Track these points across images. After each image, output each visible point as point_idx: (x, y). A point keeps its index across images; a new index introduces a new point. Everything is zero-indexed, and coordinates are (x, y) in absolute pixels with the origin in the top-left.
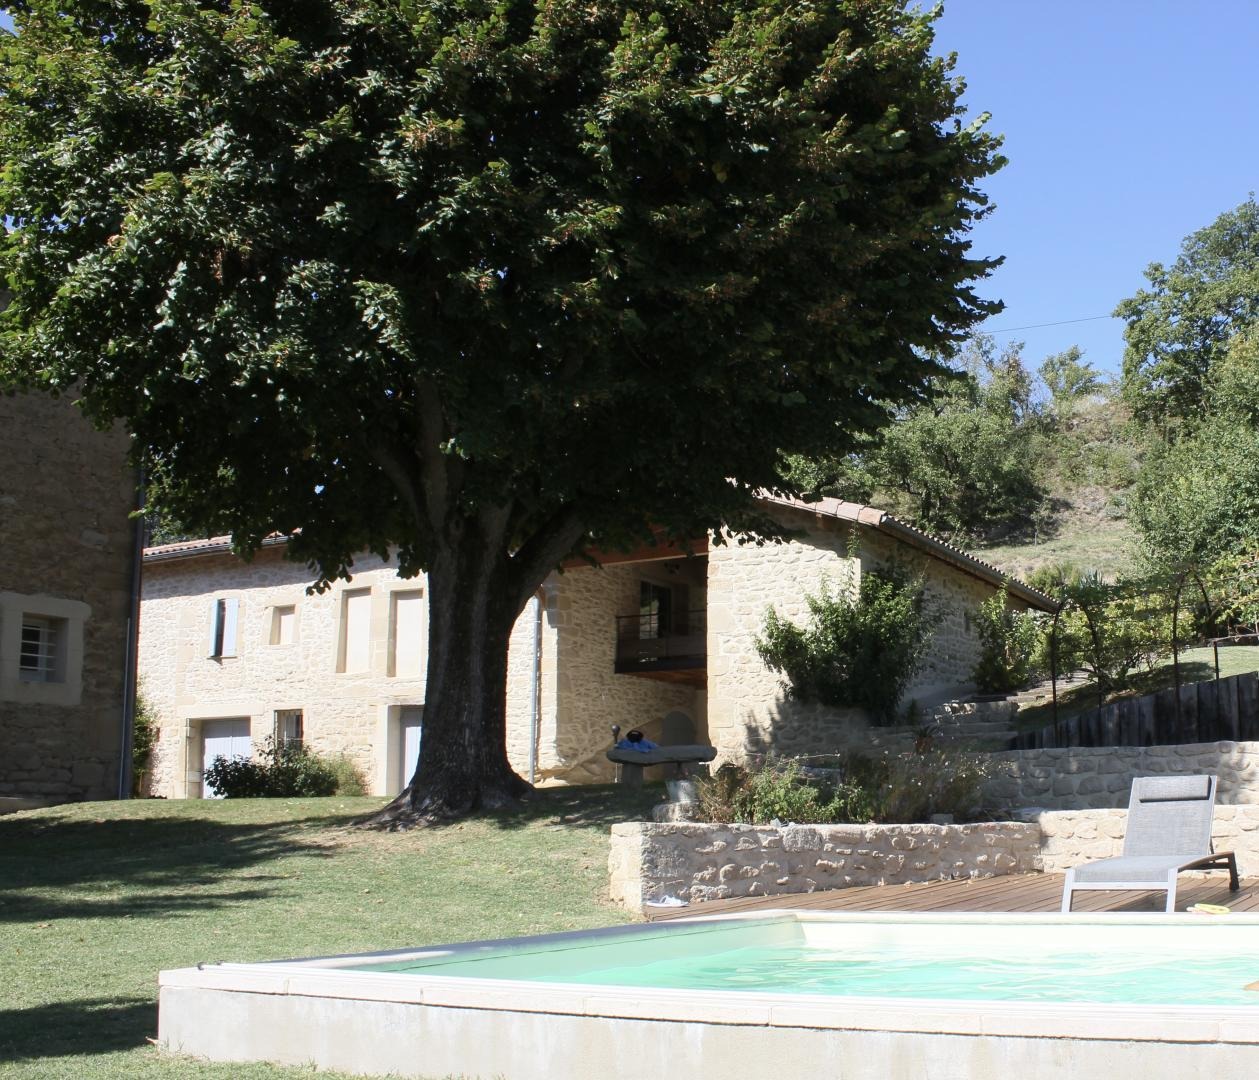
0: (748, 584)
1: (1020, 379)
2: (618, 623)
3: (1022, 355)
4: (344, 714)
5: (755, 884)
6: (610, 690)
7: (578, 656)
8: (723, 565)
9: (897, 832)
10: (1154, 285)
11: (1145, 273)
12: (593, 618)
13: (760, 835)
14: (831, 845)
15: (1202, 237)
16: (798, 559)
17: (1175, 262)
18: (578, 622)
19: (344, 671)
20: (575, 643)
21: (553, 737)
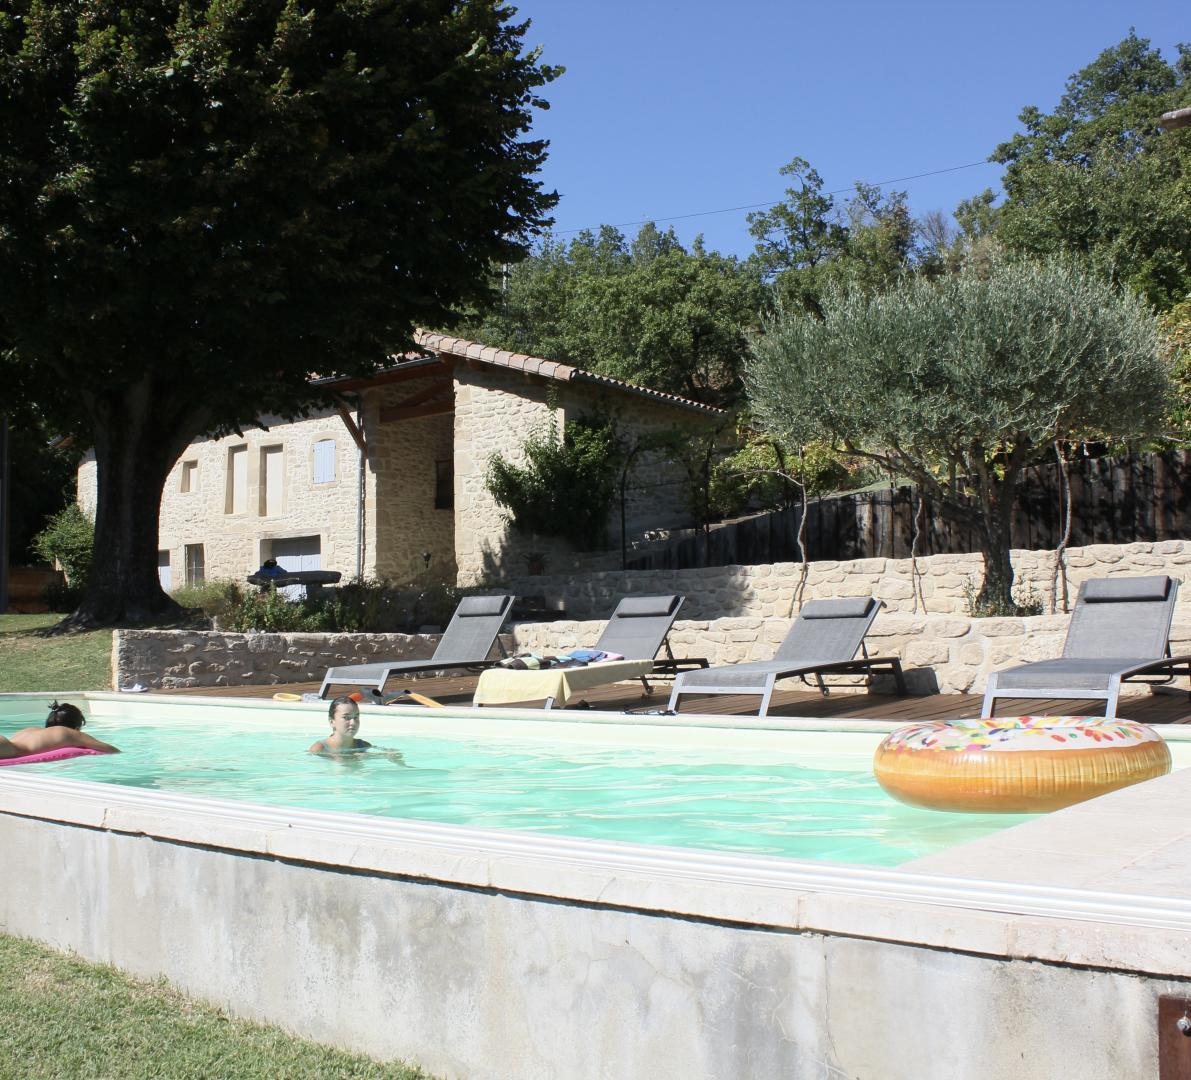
0: (483, 433)
1: (905, 226)
2: (437, 467)
3: (905, 203)
4: (231, 547)
5: (221, 677)
6: (430, 523)
7: (397, 496)
8: (466, 418)
9: (360, 638)
10: (1029, 129)
11: (1020, 117)
12: (412, 463)
13: (227, 640)
14: (294, 649)
15: (1087, 75)
16: (519, 411)
17: (1059, 103)
18: (397, 467)
19: (232, 512)
20: (395, 485)
21: (374, 563)
